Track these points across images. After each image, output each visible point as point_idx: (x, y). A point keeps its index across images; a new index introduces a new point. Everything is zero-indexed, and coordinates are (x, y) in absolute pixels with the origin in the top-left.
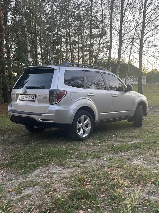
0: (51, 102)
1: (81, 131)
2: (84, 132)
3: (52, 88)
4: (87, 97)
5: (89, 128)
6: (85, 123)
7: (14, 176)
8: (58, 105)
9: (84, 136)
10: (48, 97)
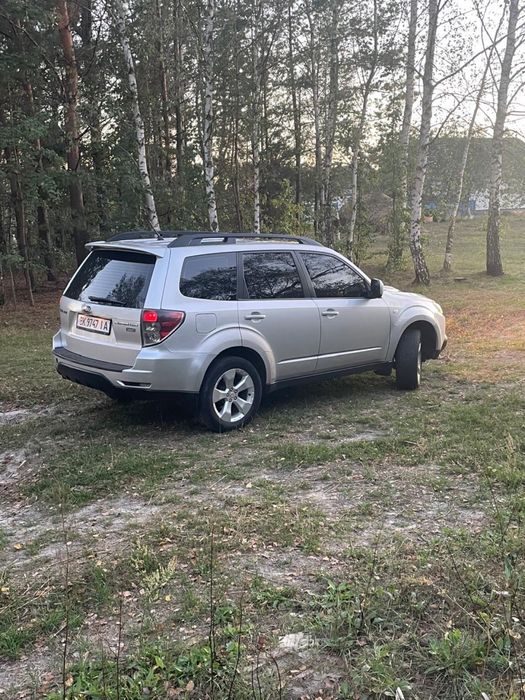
0: (146, 340)
1: (227, 408)
2: (235, 410)
3: (147, 305)
4: (243, 323)
5: (250, 401)
6: (236, 388)
7: (38, 516)
8: (163, 348)
9: (233, 420)
10: (138, 329)
